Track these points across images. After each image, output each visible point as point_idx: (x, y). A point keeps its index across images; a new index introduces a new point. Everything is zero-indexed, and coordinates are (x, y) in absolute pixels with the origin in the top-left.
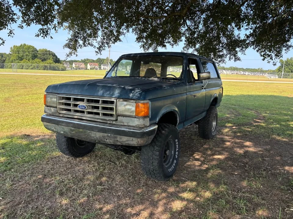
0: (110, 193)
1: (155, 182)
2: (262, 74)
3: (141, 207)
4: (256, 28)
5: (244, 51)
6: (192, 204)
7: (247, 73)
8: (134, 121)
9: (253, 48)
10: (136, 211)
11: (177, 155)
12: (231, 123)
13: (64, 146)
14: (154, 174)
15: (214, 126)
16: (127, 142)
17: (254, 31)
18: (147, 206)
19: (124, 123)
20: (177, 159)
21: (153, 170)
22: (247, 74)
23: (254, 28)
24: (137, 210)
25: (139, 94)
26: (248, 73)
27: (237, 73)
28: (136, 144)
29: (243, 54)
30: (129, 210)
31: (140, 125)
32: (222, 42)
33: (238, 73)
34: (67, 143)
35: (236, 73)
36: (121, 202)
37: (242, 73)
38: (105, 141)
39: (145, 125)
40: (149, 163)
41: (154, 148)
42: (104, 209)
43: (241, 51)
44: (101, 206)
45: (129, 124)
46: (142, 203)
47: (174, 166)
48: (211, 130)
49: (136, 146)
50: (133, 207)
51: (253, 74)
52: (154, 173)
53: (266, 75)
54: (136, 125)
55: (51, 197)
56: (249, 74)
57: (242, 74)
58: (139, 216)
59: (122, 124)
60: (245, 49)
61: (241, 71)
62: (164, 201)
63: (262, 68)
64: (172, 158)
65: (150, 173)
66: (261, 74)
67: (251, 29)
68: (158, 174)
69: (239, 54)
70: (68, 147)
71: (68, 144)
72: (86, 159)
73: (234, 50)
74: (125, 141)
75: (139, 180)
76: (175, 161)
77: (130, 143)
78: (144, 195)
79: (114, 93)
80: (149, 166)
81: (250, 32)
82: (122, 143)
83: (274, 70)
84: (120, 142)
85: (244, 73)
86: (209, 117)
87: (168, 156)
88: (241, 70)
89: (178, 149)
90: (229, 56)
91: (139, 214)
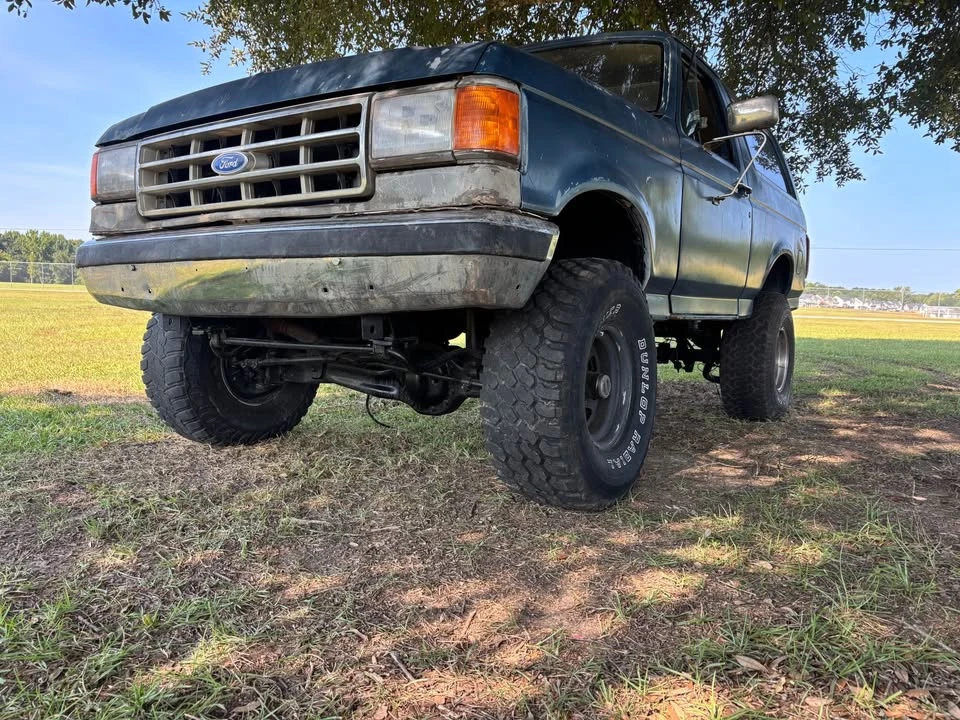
0: (336, 540)
1: (548, 514)
2: (911, 308)
3: (474, 586)
4: (921, 38)
5: (874, 140)
6: (733, 583)
7: (857, 304)
8: (449, 179)
9: (910, 122)
10: (450, 599)
11: (644, 412)
12: (842, 389)
13: (172, 384)
14: (542, 462)
15: (781, 376)
16: (415, 288)
17: (914, 50)
18: (508, 584)
19: (402, 200)
20: (641, 429)
21: (538, 442)
22: (856, 308)
23: (913, 40)
24: (457, 595)
25: (475, 52)
26: (861, 304)
27: (822, 304)
28: (457, 288)
29: (872, 151)
30: (414, 596)
31: (477, 193)
32: (791, 111)
33: (827, 302)
34: (181, 374)
35: (819, 302)
36: (377, 569)
37: (841, 302)
38: (318, 302)
39: (501, 196)
40: (517, 408)
41: (543, 338)
42: (293, 592)
43: (864, 141)
44: (283, 579)
45: (426, 202)
46: (480, 572)
47: (631, 453)
48: (771, 386)
49: (458, 301)
50: (436, 584)
51: (878, 306)
52: (541, 455)
53: (926, 309)
54: (456, 196)
55: (58, 544)
56: (866, 305)
57: (841, 305)
58: (460, 615)
59: (394, 207)
60: (879, 133)
61: (836, 297)
62: (594, 571)
63: (907, 289)
64: (623, 422)
65: (525, 459)
66: (906, 308)
67: (903, 42)
68: (560, 458)
69: (857, 156)
70: (187, 391)
71: (187, 379)
72: (260, 449)
73: (836, 139)
74: (407, 283)
75: (475, 507)
76: (636, 436)
77: (427, 290)
78: (492, 550)
79: (362, 71)
80: (520, 422)
81: (900, 55)
82: (392, 298)
83: (950, 293)
84: (384, 294)
85: (848, 303)
86: (765, 327)
87: (603, 402)
88: (838, 295)
89: (647, 386)
90: (816, 163)
91: (465, 611)
